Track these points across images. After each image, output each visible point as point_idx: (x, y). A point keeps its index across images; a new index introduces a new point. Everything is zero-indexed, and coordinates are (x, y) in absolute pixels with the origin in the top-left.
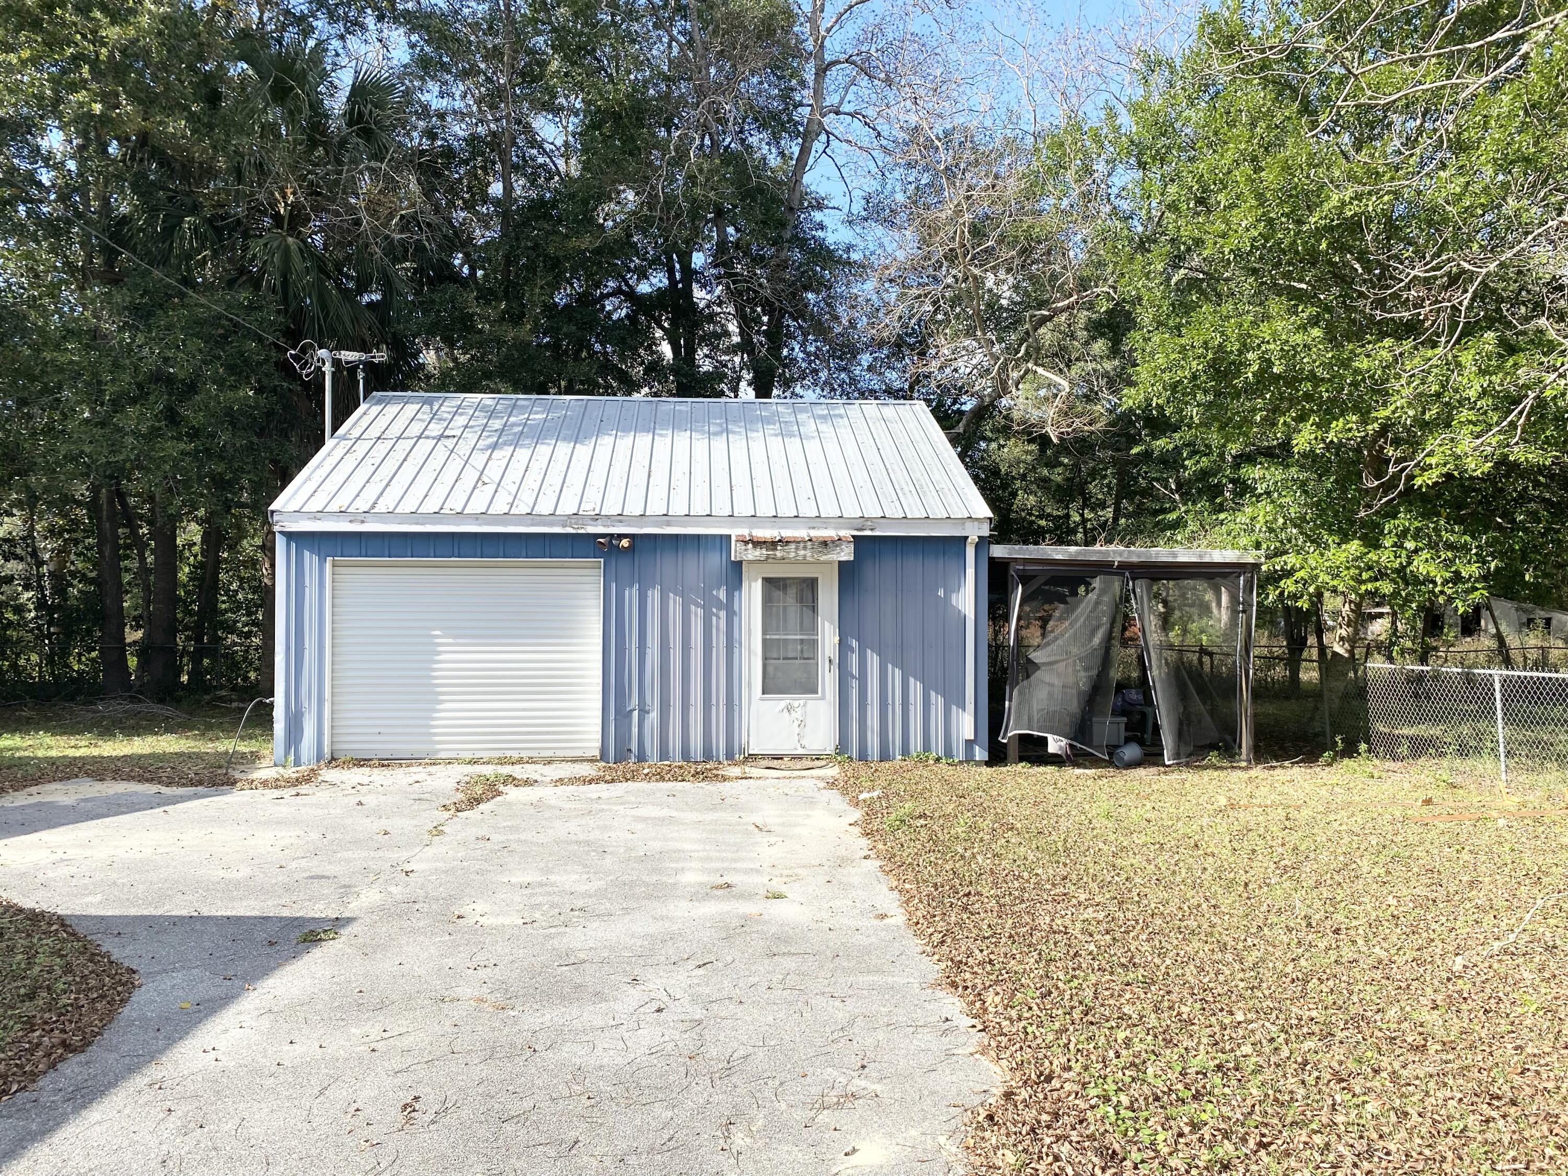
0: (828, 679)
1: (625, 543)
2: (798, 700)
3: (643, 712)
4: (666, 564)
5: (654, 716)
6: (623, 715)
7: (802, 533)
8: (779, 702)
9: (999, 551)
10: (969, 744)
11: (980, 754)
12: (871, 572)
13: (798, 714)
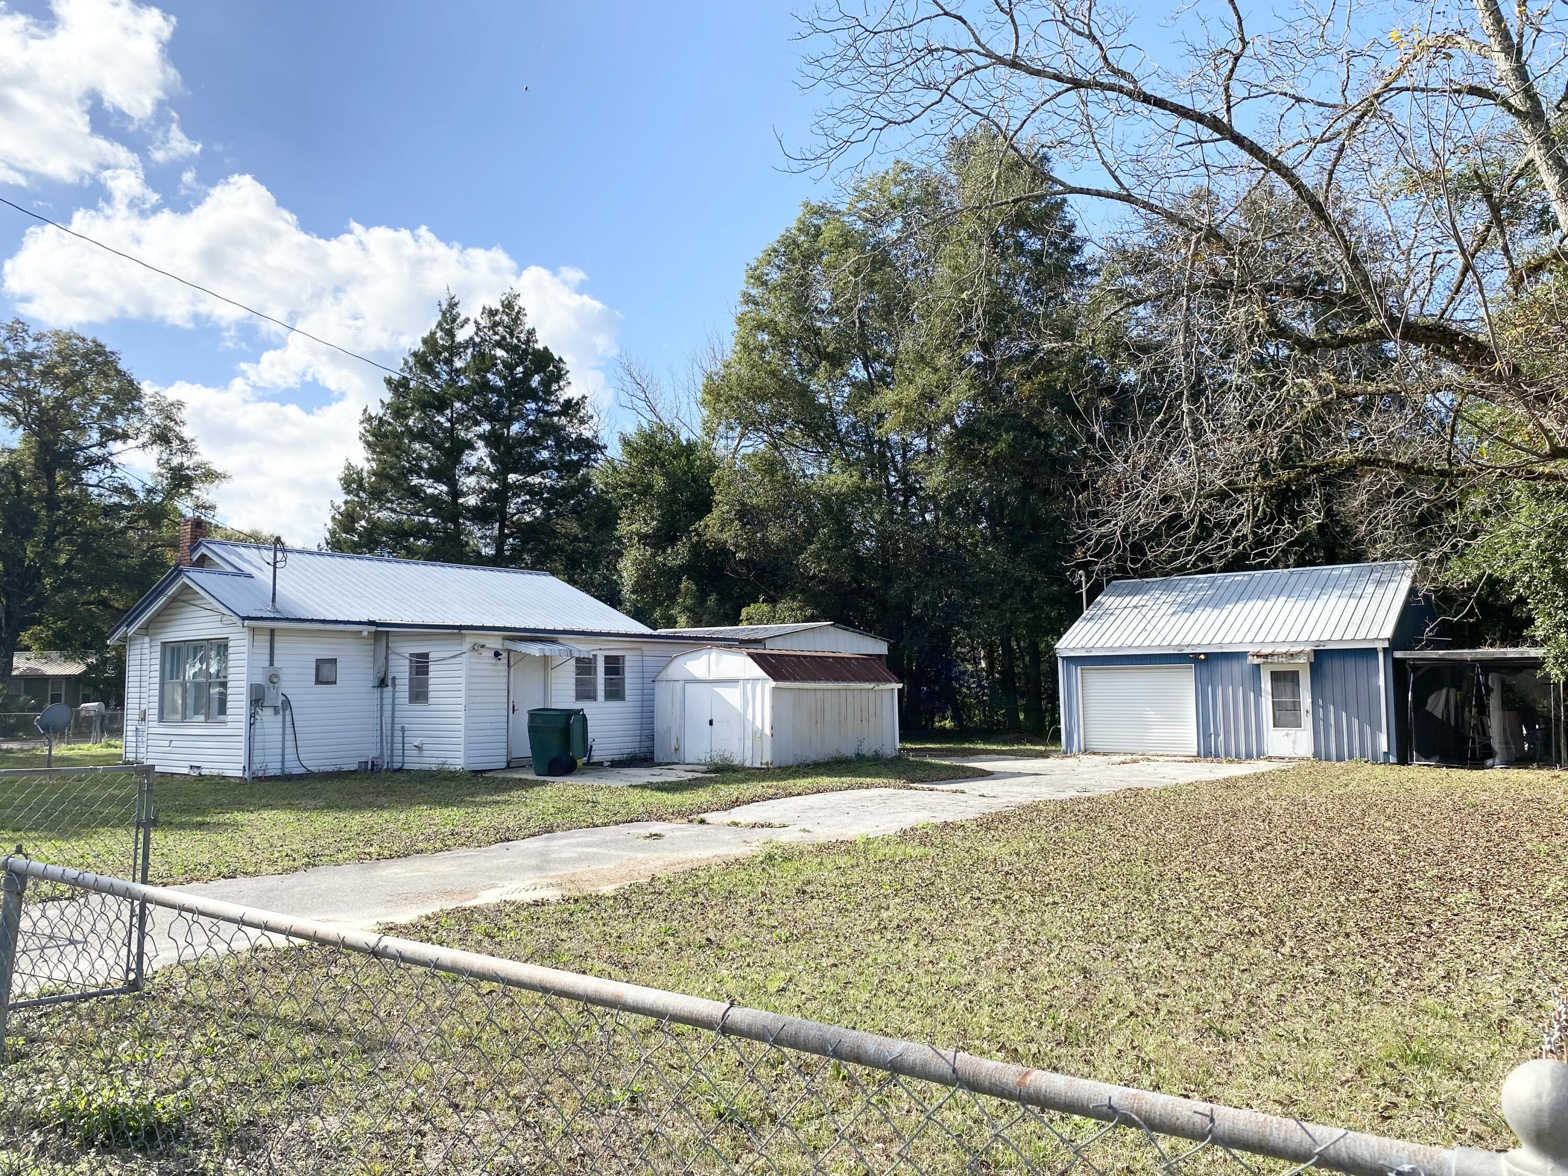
0: (1307, 720)
1: (1202, 657)
2: (1292, 731)
3: (1217, 735)
4: (1224, 668)
5: (1222, 737)
6: (1207, 736)
7: (1283, 649)
8: (1282, 731)
9: (1398, 654)
10: (1387, 754)
11: (1393, 759)
12: (1327, 666)
13: (1292, 737)
